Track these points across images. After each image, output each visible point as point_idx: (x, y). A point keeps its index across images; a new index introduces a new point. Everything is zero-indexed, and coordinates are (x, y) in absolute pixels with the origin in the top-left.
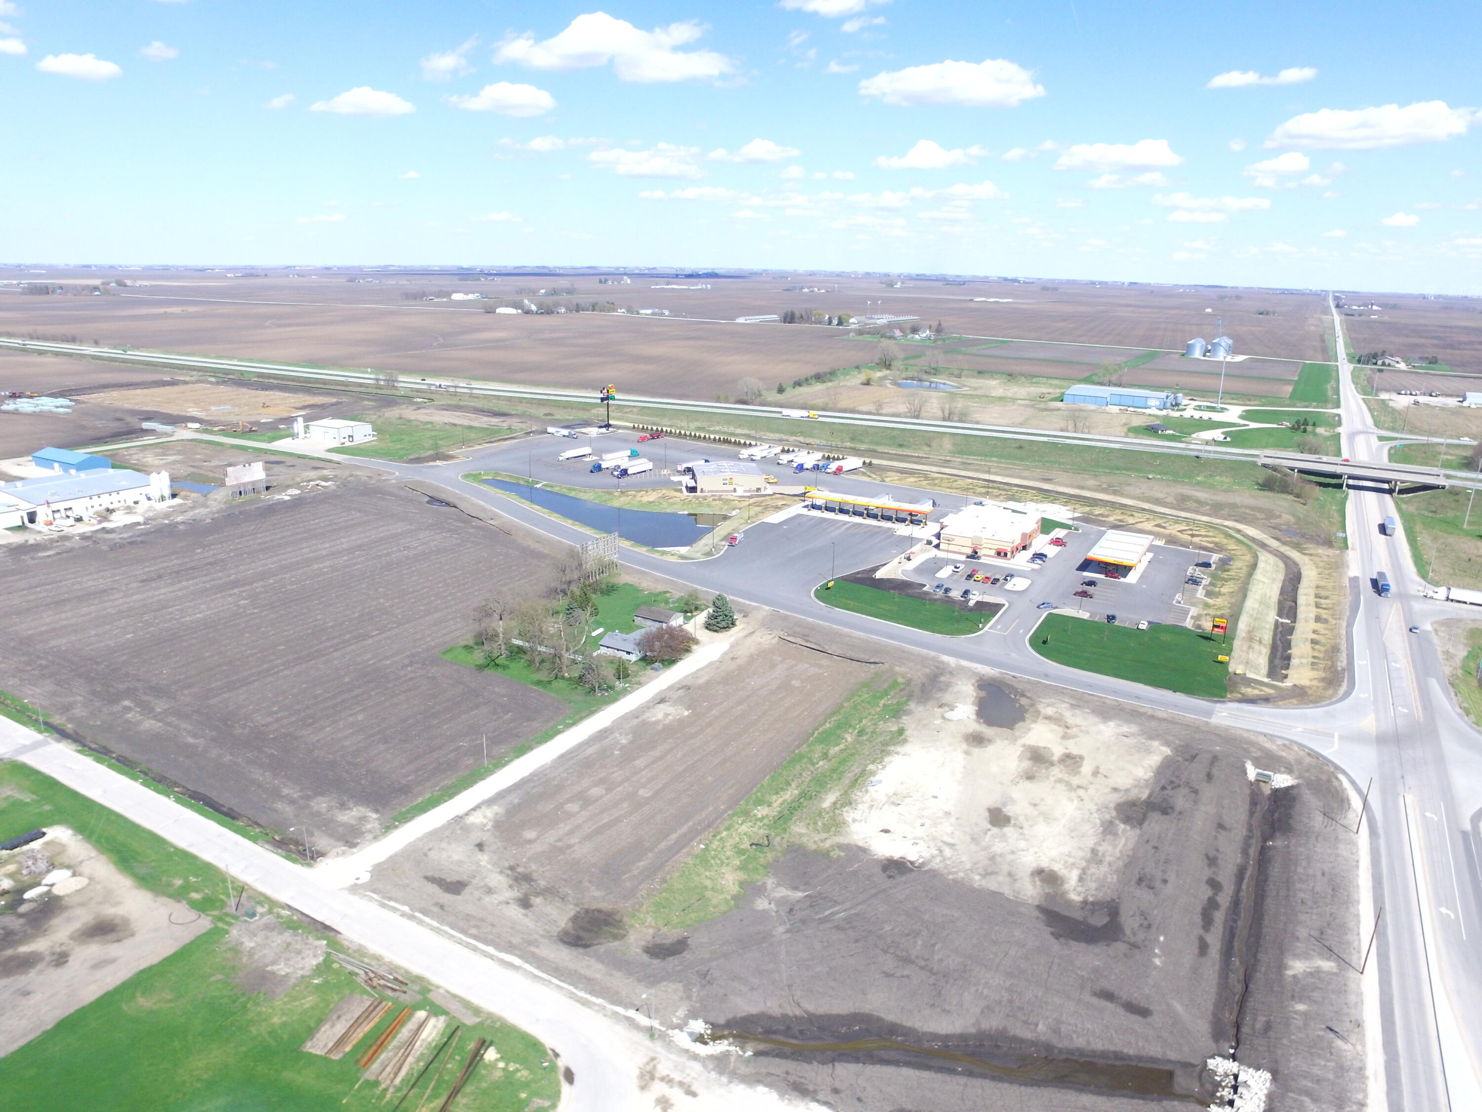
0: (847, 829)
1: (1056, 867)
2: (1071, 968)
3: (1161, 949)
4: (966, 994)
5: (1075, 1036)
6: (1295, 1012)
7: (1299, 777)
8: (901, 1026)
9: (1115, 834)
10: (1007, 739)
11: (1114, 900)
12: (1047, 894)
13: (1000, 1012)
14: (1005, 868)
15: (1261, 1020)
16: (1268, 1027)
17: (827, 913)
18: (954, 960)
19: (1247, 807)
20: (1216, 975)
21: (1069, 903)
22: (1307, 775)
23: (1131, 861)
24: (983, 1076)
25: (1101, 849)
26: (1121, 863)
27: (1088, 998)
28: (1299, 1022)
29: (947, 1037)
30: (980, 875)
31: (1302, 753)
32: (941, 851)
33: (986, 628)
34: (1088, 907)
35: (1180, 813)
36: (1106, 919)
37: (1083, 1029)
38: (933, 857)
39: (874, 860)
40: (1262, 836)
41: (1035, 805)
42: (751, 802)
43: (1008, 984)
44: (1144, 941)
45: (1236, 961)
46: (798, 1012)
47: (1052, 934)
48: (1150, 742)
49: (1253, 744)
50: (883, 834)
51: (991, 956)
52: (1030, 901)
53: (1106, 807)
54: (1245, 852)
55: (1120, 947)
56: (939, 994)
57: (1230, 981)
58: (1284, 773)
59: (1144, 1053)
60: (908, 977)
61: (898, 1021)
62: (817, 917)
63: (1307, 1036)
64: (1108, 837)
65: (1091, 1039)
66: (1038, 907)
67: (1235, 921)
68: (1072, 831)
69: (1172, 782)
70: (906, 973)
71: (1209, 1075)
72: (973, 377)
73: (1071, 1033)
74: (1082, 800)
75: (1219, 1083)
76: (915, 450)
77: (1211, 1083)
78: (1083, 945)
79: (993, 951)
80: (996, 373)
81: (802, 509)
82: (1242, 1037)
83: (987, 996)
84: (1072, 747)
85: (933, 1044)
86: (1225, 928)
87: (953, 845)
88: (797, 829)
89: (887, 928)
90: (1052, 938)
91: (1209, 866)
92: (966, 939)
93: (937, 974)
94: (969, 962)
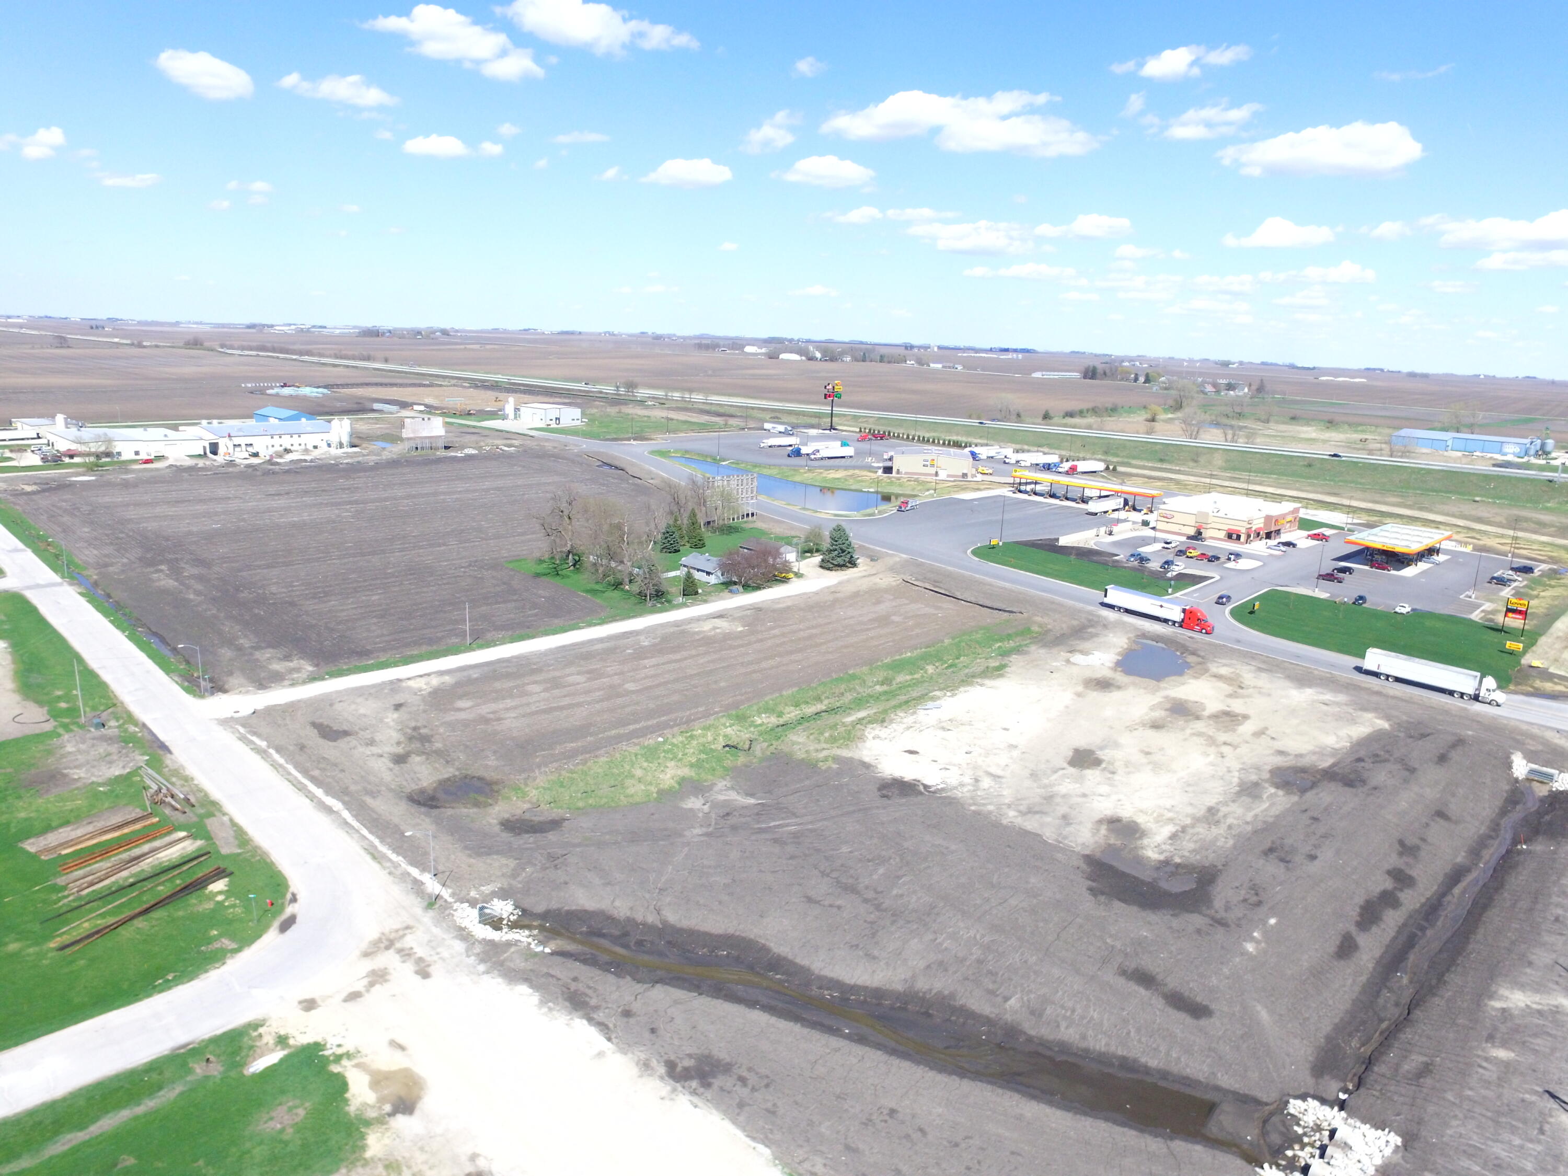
0: (860, 745)
1: (1141, 819)
2: (1098, 934)
3: (1265, 933)
4: (916, 940)
5: (1063, 1024)
6: (1487, 1059)
8: (791, 962)
9: (1257, 797)
10: (1145, 688)
11: (1215, 866)
12: (1110, 845)
13: (955, 972)
14: (1062, 810)
15: (1416, 1060)
16: (1425, 1070)
17: (772, 824)
18: (919, 899)
19: (1499, 803)
20: (1357, 989)
21: (1140, 861)
23: (1266, 828)
24: (879, 1046)
25: (1224, 810)
26: (1249, 828)
27: (1109, 976)
28: (1491, 1073)
29: (854, 989)
30: (1020, 812)
32: (977, 781)
34: (1168, 869)
35: (1375, 788)
36: (1191, 885)
37: (1082, 1018)
38: (962, 785)
39: (875, 777)
40: (1512, 838)
41: (1148, 753)
42: (755, 708)
43: (987, 939)
44: (1239, 919)
45: (1403, 978)
46: (651, 919)
47: (1090, 889)
48: (1360, 713)
49: (1533, 737)
50: (907, 754)
51: (979, 902)
52: (1078, 849)
53: (1257, 768)
54: (1475, 852)
55: (1196, 920)
56: (874, 935)
57: (1381, 1001)
59: (1175, 1069)
60: (839, 908)
61: (790, 957)
62: (756, 826)
63: (1500, 1097)
64: (1244, 798)
65: (1090, 1032)
66: (1089, 859)
67: (1423, 929)
68: (1189, 785)
69: (1377, 756)
70: (839, 902)
71: (1283, 1123)
72: (1284, 423)
73: (1059, 1019)
74: (1223, 757)
75: (1298, 1139)
76: (1177, 465)
77: (1282, 1134)
78: (1134, 909)
79: (986, 895)
80: (1313, 420)
81: (1006, 492)
82: (1371, 1078)
83: (946, 949)
84: (1237, 706)
85: (826, 992)
86: (1399, 932)
87: (999, 777)
88: (795, 738)
89: (845, 849)
90: (1088, 896)
91: (1401, 854)
92: (951, 876)
93: (885, 910)
94: (942, 904)
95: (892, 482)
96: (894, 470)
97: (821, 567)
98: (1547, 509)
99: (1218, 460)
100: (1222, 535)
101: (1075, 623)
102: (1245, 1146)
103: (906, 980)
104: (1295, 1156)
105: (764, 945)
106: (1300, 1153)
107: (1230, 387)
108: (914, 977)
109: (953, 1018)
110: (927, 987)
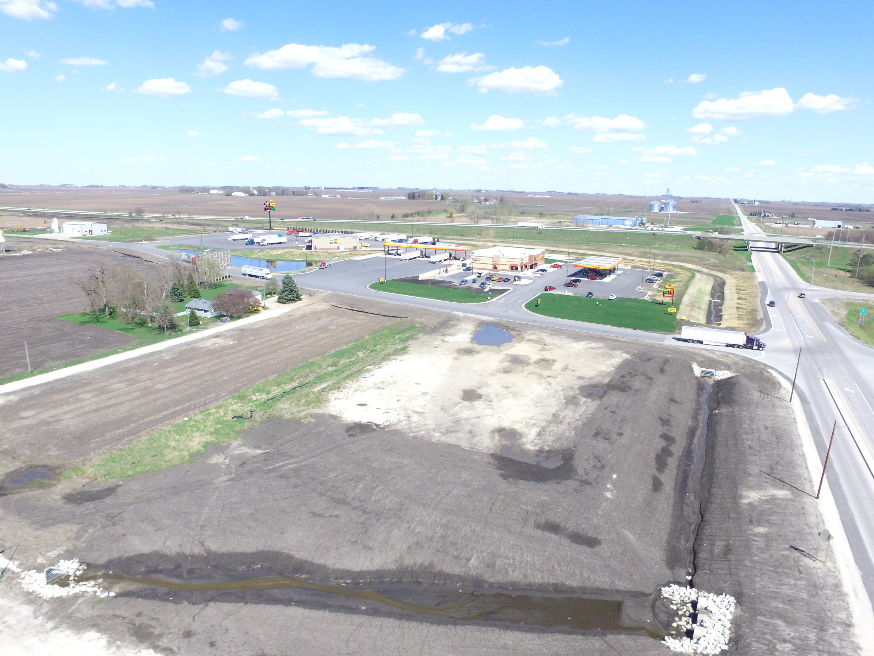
0: (327, 405)
1: (517, 427)
2: (515, 504)
3: (613, 484)
4: (396, 530)
5: (510, 570)
6: (755, 535)
7: (737, 371)
8: (312, 564)
9: (577, 404)
10: (493, 351)
11: (570, 449)
12: (503, 445)
13: (430, 547)
14: (468, 428)
15: (719, 545)
16: (728, 551)
17: (277, 465)
18: (391, 501)
19: (695, 390)
20: (671, 508)
21: (525, 452)
22: (743, 370)
23: (589, 422)
24: (389, 615)
25: (562, 414)
26: (580, 423)
27: (530, 530)
28: (761, 544)
29: (361, 574)
30: (442, 433)
31: (737, 359)
32: (409, 417)
33: (494, 300)
35: (637, 390)
36: (560, 463)
37: (521, 562)
38: (400, 421)
39: (342, 424)
40: (709, 408)
41: (507, 388)
42: (251, 390)
43: (444, 521)
44: (596, 478)
45: (690, 497)
46: (197, 550)
47: (501, 475)
48: (613, 352)
49: (697, 354)
50: (359, 406)
51: (432, 496)
52: (485, 451)
53: (571, 388)
54: (695, 418)
55: (571, 484)
56: (366, 532)
57: (685, 513)
58: (724, 370)
59: (588, 585)
60: (337, 516)
61: (309, 559)
62: (266, 468)
64: (570, 406)
65: (529, 571)
66: (493, 456)
67: (689, 466)
68: (537, 403)
69: (630, 373)
70: (336, 513)
71: (663, 604)
72: (518, 216)
73: (506, 567)
74: (550, 384)
75: (675, 614)
76: (470, 237)
77: (665, 612)
78: (533, 483)
79: (436, 491)
80: (532, 213)
81: (381, 255)
82: (700, 563)
83: (419, 532)
84: (547, 355)
85: (341, 581)
86: (678, 470)
87: (422, 413)
88: (282, 406)
89: (332, 475)
90: (500, 479)
91: (663, 425)
92: (409, 481)
93: (370, 513)
94: (408, 502)
95: (312, 254)
96: (313, 247)
97: (279, 302)
98: (655, 248)
99: (492, 233)
100: (508, 268)
101: (440, 320)
102: (648, 627)
103: (396, 561)
104: (678, 626)
105: (288, 554)
106: (680, 623)
107: (486, 200)
108: (401, 557)
109: (436, 581)
110: (412, 562)
